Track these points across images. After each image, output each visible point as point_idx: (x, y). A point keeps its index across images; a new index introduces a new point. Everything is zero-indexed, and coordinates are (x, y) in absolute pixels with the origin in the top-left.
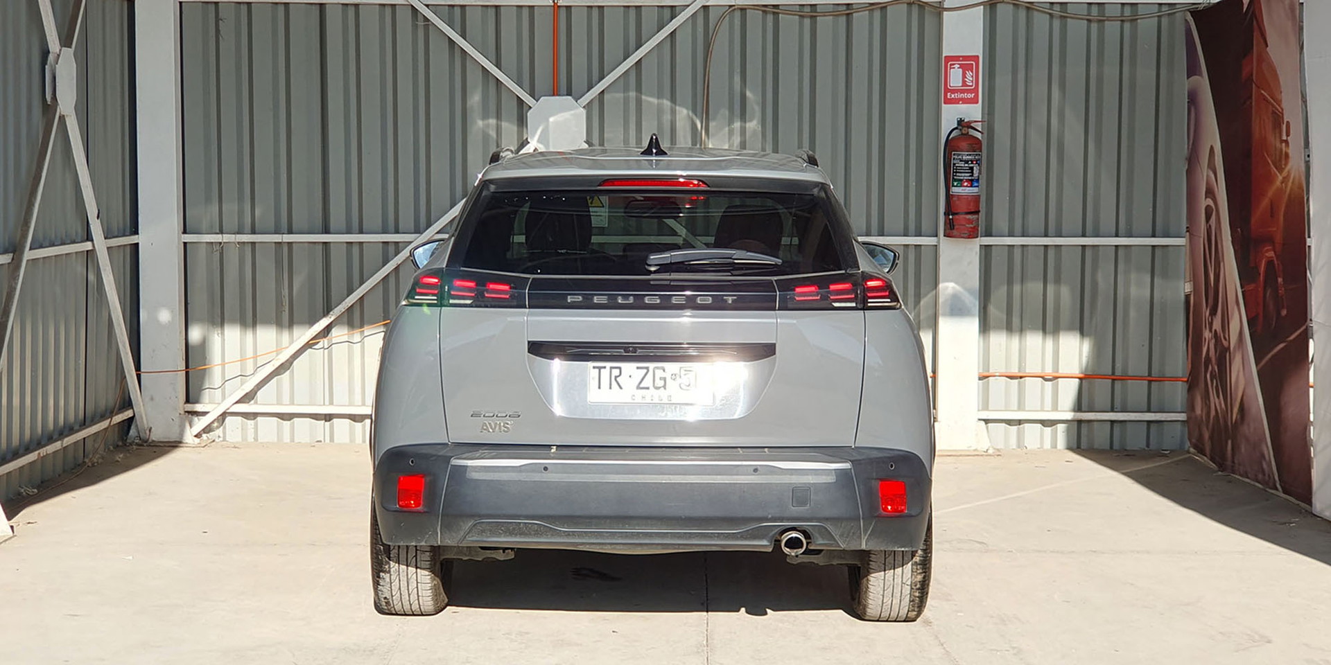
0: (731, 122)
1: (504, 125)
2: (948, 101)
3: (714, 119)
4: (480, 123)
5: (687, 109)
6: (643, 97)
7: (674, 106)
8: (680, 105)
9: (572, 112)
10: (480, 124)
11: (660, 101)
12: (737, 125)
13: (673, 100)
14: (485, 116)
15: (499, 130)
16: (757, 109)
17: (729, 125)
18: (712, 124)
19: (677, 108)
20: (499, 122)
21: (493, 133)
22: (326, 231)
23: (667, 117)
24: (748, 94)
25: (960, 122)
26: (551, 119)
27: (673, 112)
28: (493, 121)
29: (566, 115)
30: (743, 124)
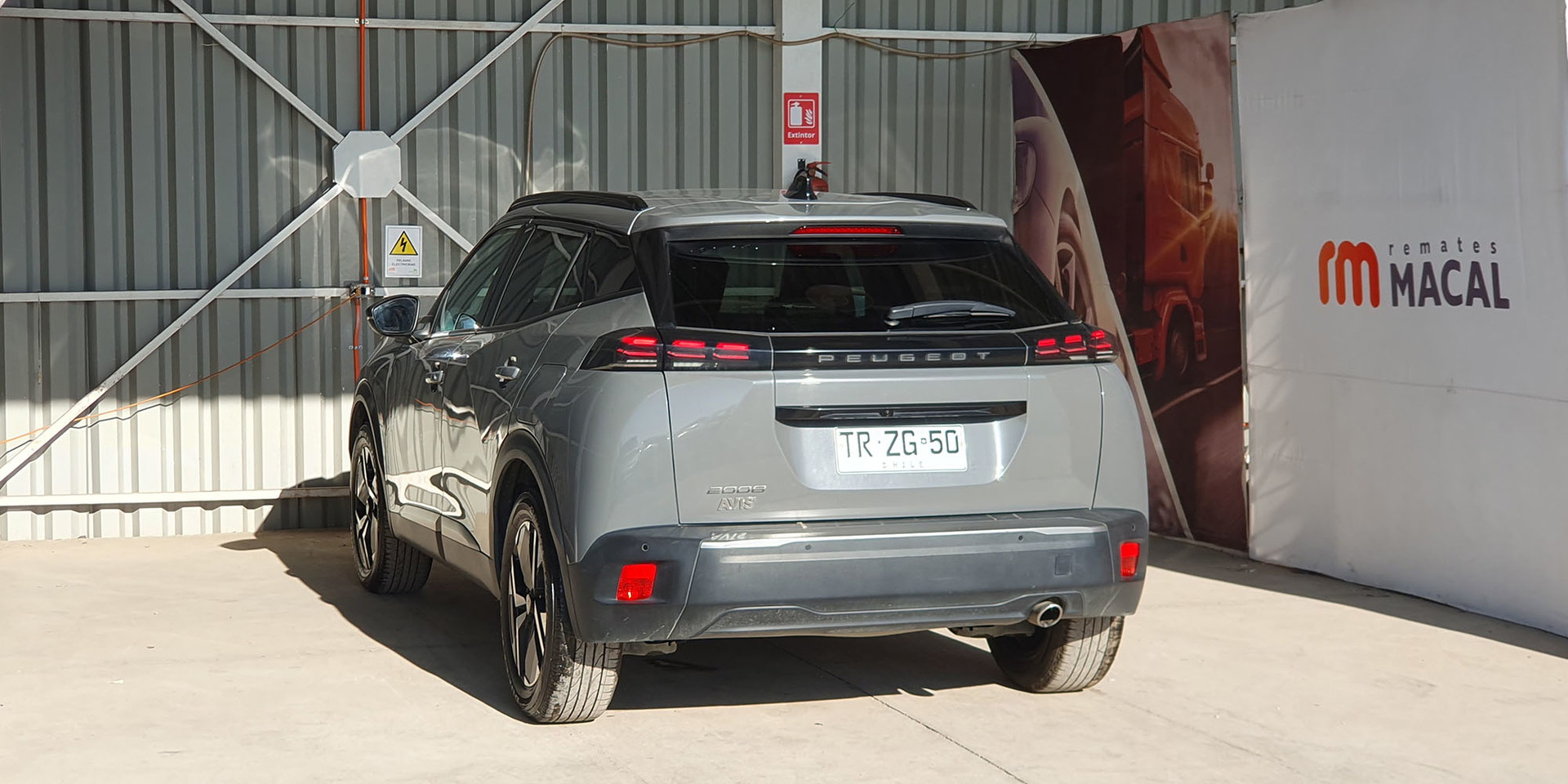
0: (555, 162)
1: (301, 163)
2: (789, 141)
3: (536, 160)
4: (273, 161)
5: (509, 146)
6: (460, 133)
7: (493, 143)
8: (501, 143)
9: (384, 149)
10: (274, 163)
11: (478, 138)
12: (561, 165)
13: (492, 135)
14: (278, 154)
15: (294, 170)
16: (584, 147)
17: (554, 166)
18: (536, 164)
19: (498, 146)
20: (294, 160)
21: (286, 173)
22: (89, 287)
23: (485, 156)
24: (575, 131)
25: (801, 163)
26: (361, 157)
27: (493, 151)
28: (286, 159)
29: (379, 152)
30: (569, 164)
